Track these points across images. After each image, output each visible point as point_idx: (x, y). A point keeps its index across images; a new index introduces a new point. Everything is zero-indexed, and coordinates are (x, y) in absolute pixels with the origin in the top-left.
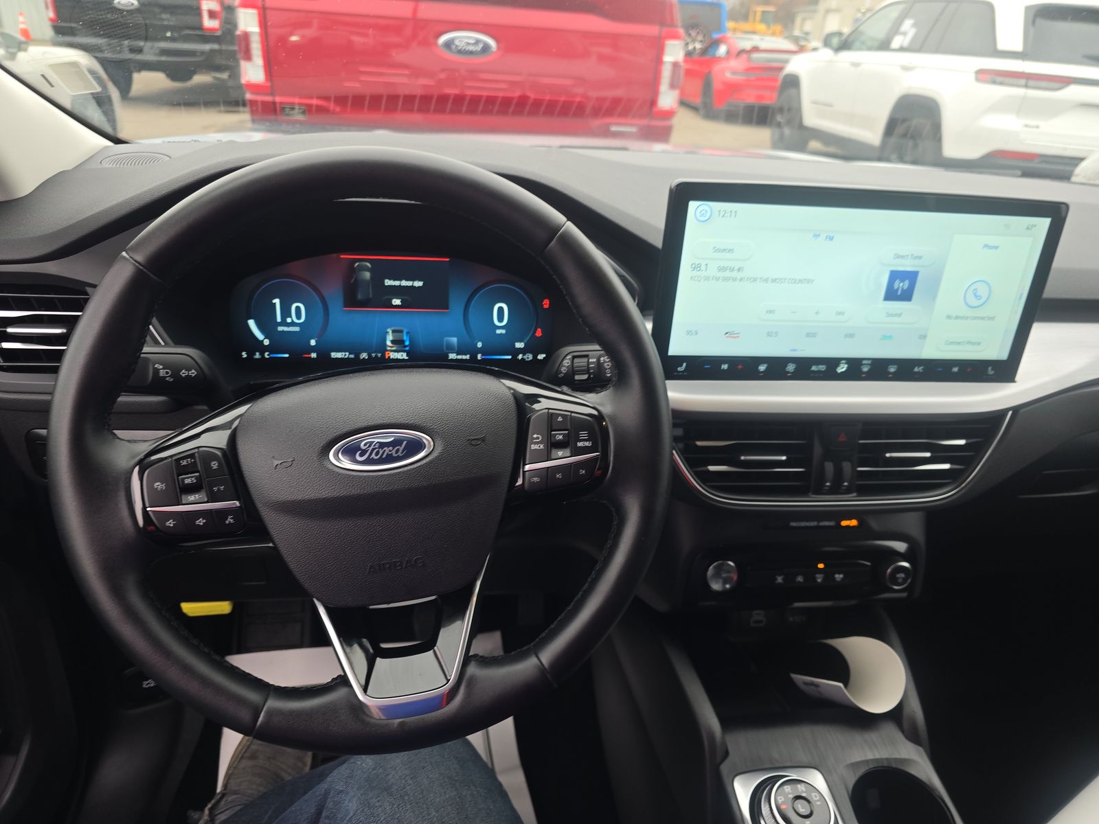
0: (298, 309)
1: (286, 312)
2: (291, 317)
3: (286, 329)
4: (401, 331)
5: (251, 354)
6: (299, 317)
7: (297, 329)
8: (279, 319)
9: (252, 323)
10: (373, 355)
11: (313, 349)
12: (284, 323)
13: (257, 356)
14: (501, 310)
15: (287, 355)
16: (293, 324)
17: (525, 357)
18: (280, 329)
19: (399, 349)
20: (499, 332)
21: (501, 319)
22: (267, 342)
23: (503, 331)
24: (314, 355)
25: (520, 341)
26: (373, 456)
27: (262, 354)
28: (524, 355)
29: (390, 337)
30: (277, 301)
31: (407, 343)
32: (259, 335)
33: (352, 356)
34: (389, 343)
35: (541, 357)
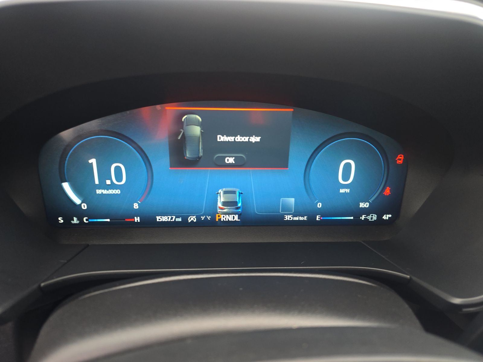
0: (118, 169)
1: (104, 174)
2: (110, 179)
3: (105, 192)
4: (234, 192)
5: (68, 220)
6: (119, 178)
7: (118, 192)
8: (97, 182)
9: (66, 186)
10: (203, 218)
11: (137, 213)
12: (102, 185)
13: (75, 221)
14: (348, 166)
15: (108, 220)
16: (113, 186)
17: (369, 218)
18: (99, 192)
19: (231, 211)
20: (342, 191)
21: (346, 177)
22: (84, 207)
23: (348, 191)
24: (137, 219)
25: (364, 201)
27: (80, 219)
28: (368, 215)
29: (221, 199)
30: (93, 161)
31: (239, 205)
32: (77, 200)
33: (179, 220)
34: (220, 205)
35: (386, 217)
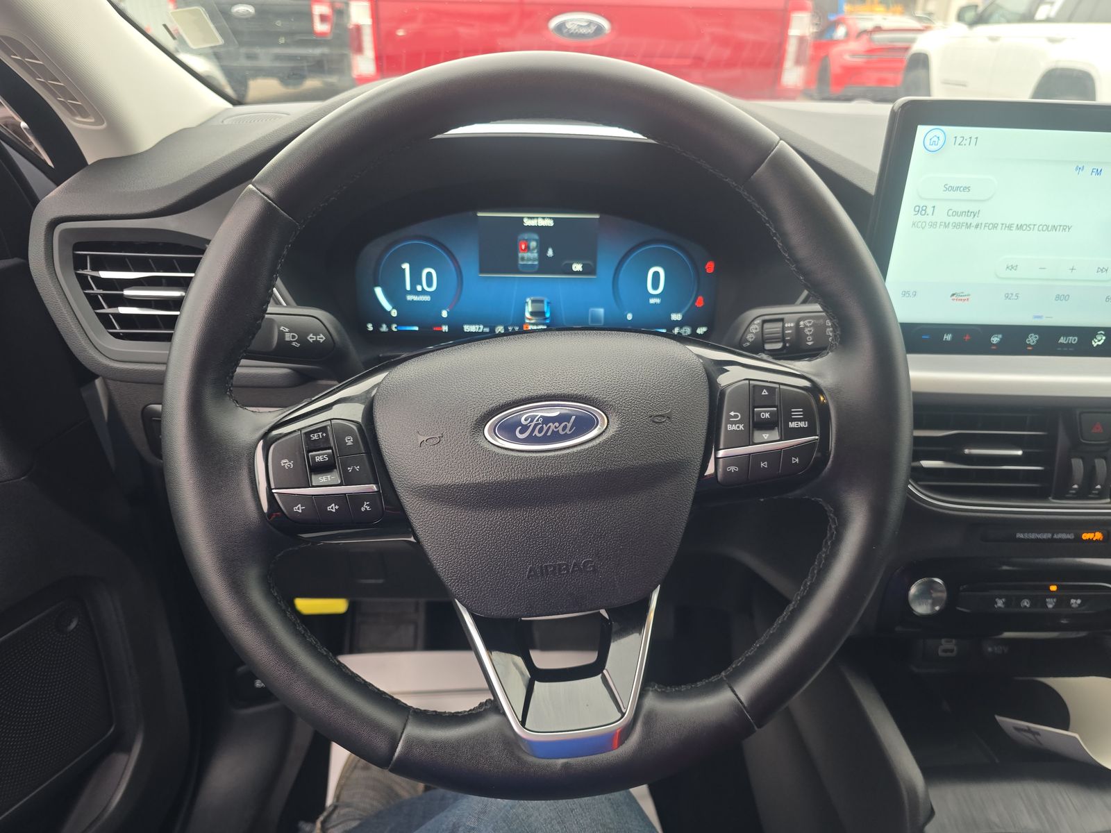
0: (429, 275)
1: (416, 279)
2: (421, 284)
3: (415, 298)
4: (542, 302)
5: (376, 327)
6: (430, 284)
7: (427, 298)
8: (408, 287)
9: (378, 291)
10: (510, 329)
11: (445, 321)
12: (414, 291)
13: (384, 328)
14: (656, 275)
15: (416, 328)
16: (424, 292)
17: (682, 331)
18: (409, 298)
19: (539, 321)
20: (652, 301)
21: (655, 285)
22: (394, 313)
23: (658, 301)
24: (445, 328)
25: (677, 312)
26: (536, 432)
27: (389, 327)
28: (681, 328)
29: (529, 308)
30: (406, 266)
31: (548, 315)
32: (387, 305)
33: (487, 330)
34: (528, 315)
35: (701, 331)
